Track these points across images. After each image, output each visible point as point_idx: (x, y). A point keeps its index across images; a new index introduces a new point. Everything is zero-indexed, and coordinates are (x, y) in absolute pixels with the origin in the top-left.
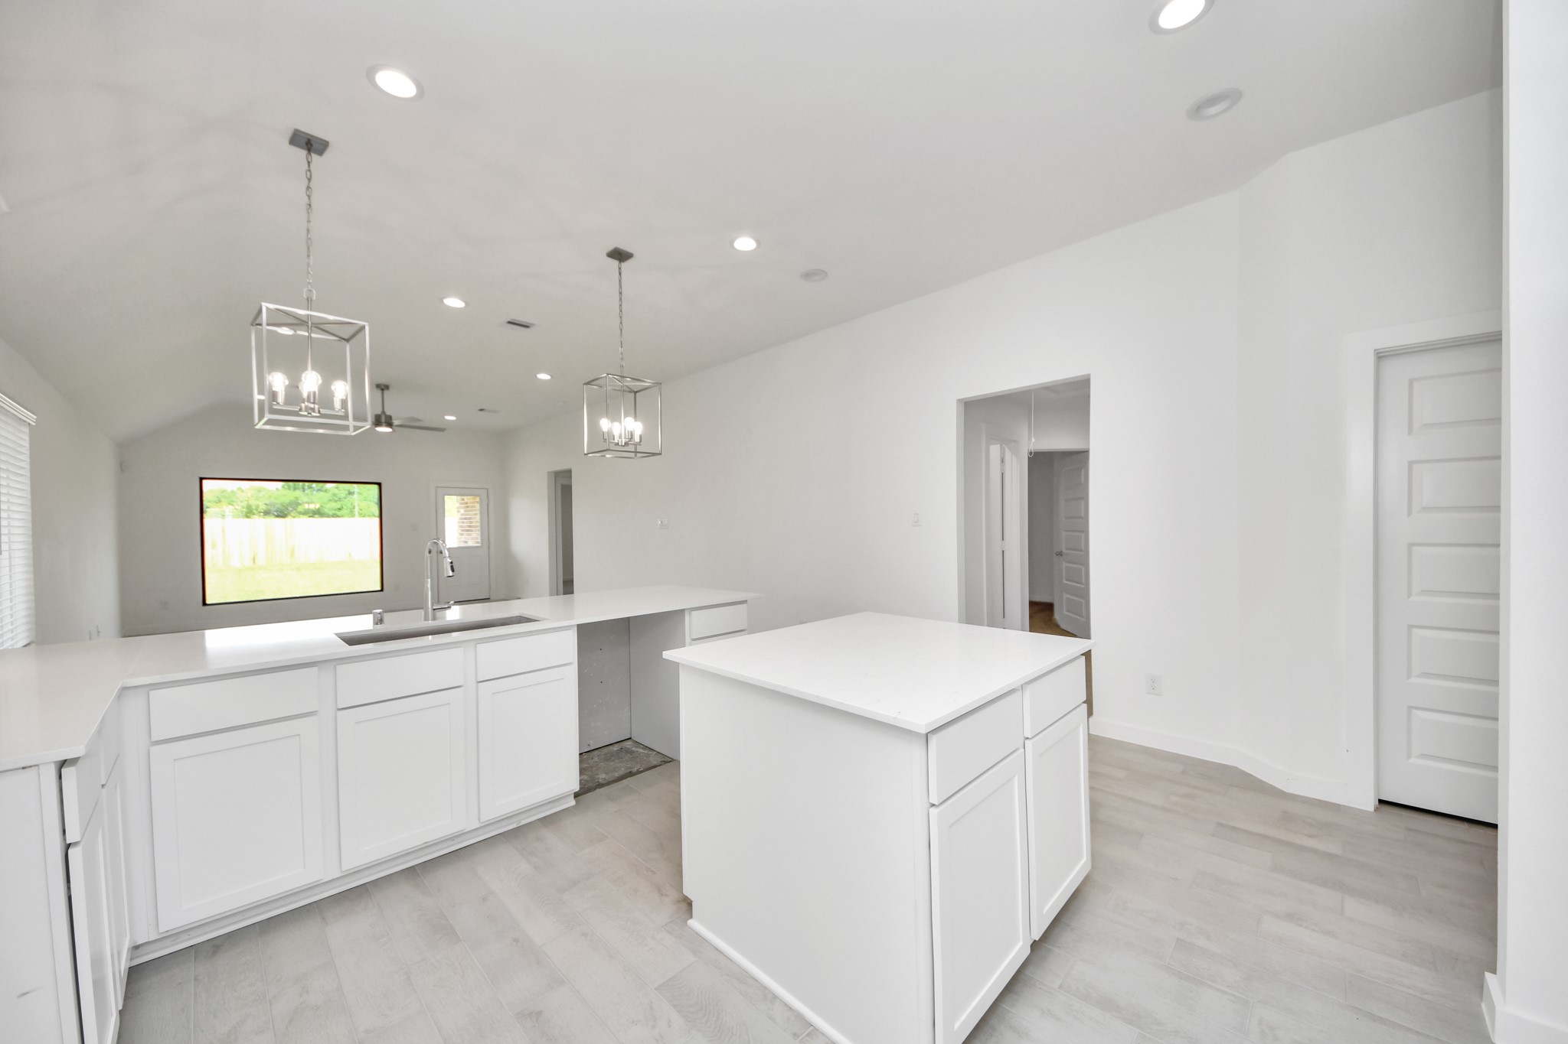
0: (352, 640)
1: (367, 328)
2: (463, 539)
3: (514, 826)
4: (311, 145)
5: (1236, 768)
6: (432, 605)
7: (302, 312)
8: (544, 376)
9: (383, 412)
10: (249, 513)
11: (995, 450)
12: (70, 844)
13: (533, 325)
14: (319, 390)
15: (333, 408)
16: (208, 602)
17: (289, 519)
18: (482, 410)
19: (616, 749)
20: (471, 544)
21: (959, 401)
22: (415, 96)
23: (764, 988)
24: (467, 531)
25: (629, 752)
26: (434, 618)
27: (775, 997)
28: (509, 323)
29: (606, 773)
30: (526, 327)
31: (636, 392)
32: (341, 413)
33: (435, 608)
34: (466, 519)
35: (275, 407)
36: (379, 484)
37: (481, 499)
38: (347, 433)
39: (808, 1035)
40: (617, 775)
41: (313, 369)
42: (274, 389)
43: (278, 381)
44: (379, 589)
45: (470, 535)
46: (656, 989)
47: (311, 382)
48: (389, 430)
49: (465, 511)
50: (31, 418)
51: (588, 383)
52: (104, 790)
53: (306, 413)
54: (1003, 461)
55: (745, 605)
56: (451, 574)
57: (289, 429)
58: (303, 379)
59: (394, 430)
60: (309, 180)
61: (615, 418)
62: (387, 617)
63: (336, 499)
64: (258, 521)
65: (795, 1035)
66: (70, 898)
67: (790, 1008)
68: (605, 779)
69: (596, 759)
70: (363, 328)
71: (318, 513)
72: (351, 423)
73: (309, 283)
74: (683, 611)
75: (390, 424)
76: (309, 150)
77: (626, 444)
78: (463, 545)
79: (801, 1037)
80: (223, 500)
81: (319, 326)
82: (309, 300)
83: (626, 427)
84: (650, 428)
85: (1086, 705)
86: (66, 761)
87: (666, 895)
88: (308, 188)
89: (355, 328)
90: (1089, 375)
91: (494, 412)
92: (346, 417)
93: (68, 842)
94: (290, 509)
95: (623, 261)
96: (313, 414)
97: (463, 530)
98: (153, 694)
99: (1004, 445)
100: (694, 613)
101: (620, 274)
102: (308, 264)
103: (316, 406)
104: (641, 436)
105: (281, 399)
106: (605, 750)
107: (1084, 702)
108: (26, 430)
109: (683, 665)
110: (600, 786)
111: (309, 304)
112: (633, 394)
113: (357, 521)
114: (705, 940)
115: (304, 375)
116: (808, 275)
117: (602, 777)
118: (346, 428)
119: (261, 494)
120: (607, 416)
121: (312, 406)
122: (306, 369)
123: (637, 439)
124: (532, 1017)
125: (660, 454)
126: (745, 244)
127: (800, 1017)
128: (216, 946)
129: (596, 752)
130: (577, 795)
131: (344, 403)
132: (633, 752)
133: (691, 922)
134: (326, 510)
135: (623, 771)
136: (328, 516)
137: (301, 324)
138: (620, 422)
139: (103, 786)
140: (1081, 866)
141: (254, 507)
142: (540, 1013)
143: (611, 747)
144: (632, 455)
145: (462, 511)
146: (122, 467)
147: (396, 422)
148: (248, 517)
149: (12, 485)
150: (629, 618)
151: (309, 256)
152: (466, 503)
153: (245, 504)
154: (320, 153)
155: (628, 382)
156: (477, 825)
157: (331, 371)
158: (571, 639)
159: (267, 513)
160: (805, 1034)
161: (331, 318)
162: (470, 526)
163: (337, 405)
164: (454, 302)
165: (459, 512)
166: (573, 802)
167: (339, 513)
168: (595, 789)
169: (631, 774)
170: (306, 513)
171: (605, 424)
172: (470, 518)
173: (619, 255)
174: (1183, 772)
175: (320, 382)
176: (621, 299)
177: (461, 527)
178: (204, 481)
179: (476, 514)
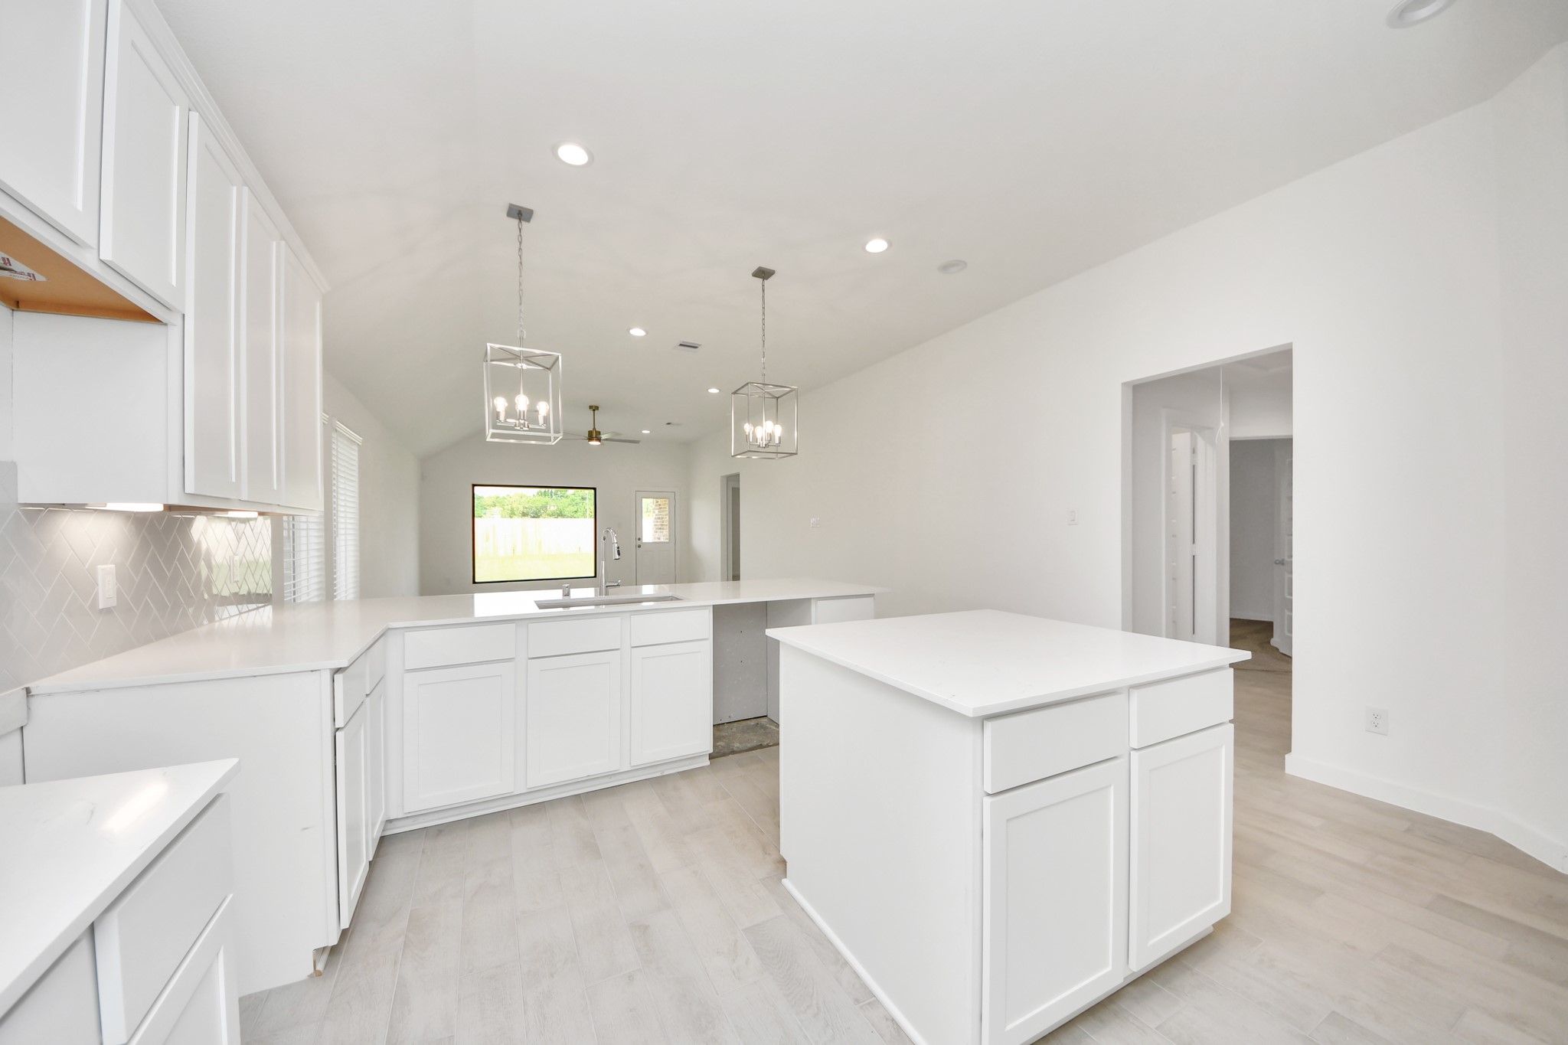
0: (542, 605)
1: (560, 358)
2: (657, 536)
3: (658, 774)
4: (521, 215)
5: (1492, 835)
6: (606, 583)
7: (517, 349)
8: (714, 391)
9: (594, 428)
10: (512, 514)
11: (1181, 441)
12: (338, 729)
13: (700, 345)
14: (527, 411)
15: (538, 424)
16: (476, 581)
17: (541, 519)
18: (669, 424)
19: (752, 723)
20: (662, 540)
21: (1125, 384)
22: (587, 164)
23: (837, 952)
24: (660, 529)
25: (763, 727)
26: (607, 594)
27: (846, 963)
28: (681, 345)
29: (740, 743)
30: (696, 347)
31: (777, 398)
32: (543, 428)
33: (608, 584)
34: (659, 518)
35: (498, 424)
36: (595, 489)
37: (669, 502)
38: (550, 443)
39: (869, 1004)
40: (749, 745)
41: (524, 394)
42: (498, 410)
43: (501, 404)
44: (593, 575)
45: (662, 532)
46: (743, 930)
47: (522, 402)
48: (598, 443)
49: (659, 512)
50: (359, 439)
51: (735, 393)
52: (368, 699)
53: (519, 428)
54: (1194, 451)
55: (872, 598)
56: (617, 557)
57: (512, 441)
58: (516, 401)
59: (602, 444)
60: (520, 243)
61: (757, 423)
62: (572, 591)
63: (574, 503)
64: (518, 521)
65: (857, 1001)
66: (336, 766)
67: (858, 977)
68: (738, 747)
69: (734, 730)
70: (558, 358)
71: (560, 515)
72: (552, 435)
73: (521, 326)
74: (809, 600)
75: (599, 440)
76: (520, 219)
77: (767, 445)
78: (657, 540)
79: (862, 1004)
80: (497, 504)
81: (528, 359)
82: (521, 338)
83: (767, 429)
84: (788, 430)
85: (1232, 725)
86: (341, 668)
87: (769, 854)
88: (520, 249)
89: (552, 360)
90: (1292, 343)
91: (678, 425)
92: (548, 430)
93: (337, 727)
94: (542, 511)
95: (767, 279)
96: (524, 429)
97: (657, 529)
98: (407, 634)
99: (1196, 434)
100: (820, 603)
101: (763, 291)
102: (521, 310)
103: (526, 423)
104: (780, 438)
105: (502, 418)
106: (744, 723)
107: (1231, 721)
108: (356, 448)
109: (782, 642)
110: (733, 752)
111: (521, 342)
112: (775, 400)
113: (581, 520)
114: (793, 899)
115: (516, 398)
116: (945, 268)
117: (736, 745)
118: (549, 439)
119: (523, 500)
120: (749, 422)
121: (522, 422)
122: (519, 393)
123: (777, 441)
124: (641, 929)
125: (796, 454)
126: (877, 246)
127: (865, 987)
128: (440, 830)
129: (735, 724)
130: (711, 757)
131: (546, 419)
132: (767, 728)
133: (784, 881)
134: (566, 513)
135: (755, 743)
136: (568, 517)
137: (517, 359)
138: (762, 426)
139: (367, 695)
140: (1218, 905)
141: (515, 509)
142: (646, 927)
143: (748, 722)
144: (774, 456)
145: (657, 512)
146: (423, 477)
147: (603, 437)
148: (511, 517)
149: (347, 488)
150: (767, 602)
151: (521, 304)
152: (660, 505)
153: (509, 507)
154: (528, 220)
155: (771, 389)
156: (629, 768)
157: (536, 393)
158: (708, 616)
159: (524, 515)
160: (867, 1002)
161: (538, 352)
162: (662, 525)
163: (541, 421)
164: (637, 332)
165: (654, 512)
166: (708, 763)
167: (575, 515)
168: (729, 754)
169: (761, 747)
170: (552, 515)
171: (748, 428)
172: (662, 518)
173: (763, 274)
174: (1408, 831)
175: (528, 403)
176: (764, 314)
177: (655, 525)
178: (476, 488)
179: (666, 515)
